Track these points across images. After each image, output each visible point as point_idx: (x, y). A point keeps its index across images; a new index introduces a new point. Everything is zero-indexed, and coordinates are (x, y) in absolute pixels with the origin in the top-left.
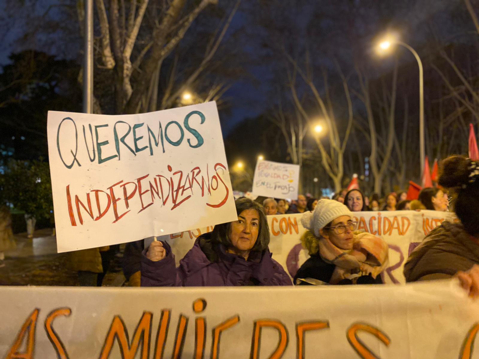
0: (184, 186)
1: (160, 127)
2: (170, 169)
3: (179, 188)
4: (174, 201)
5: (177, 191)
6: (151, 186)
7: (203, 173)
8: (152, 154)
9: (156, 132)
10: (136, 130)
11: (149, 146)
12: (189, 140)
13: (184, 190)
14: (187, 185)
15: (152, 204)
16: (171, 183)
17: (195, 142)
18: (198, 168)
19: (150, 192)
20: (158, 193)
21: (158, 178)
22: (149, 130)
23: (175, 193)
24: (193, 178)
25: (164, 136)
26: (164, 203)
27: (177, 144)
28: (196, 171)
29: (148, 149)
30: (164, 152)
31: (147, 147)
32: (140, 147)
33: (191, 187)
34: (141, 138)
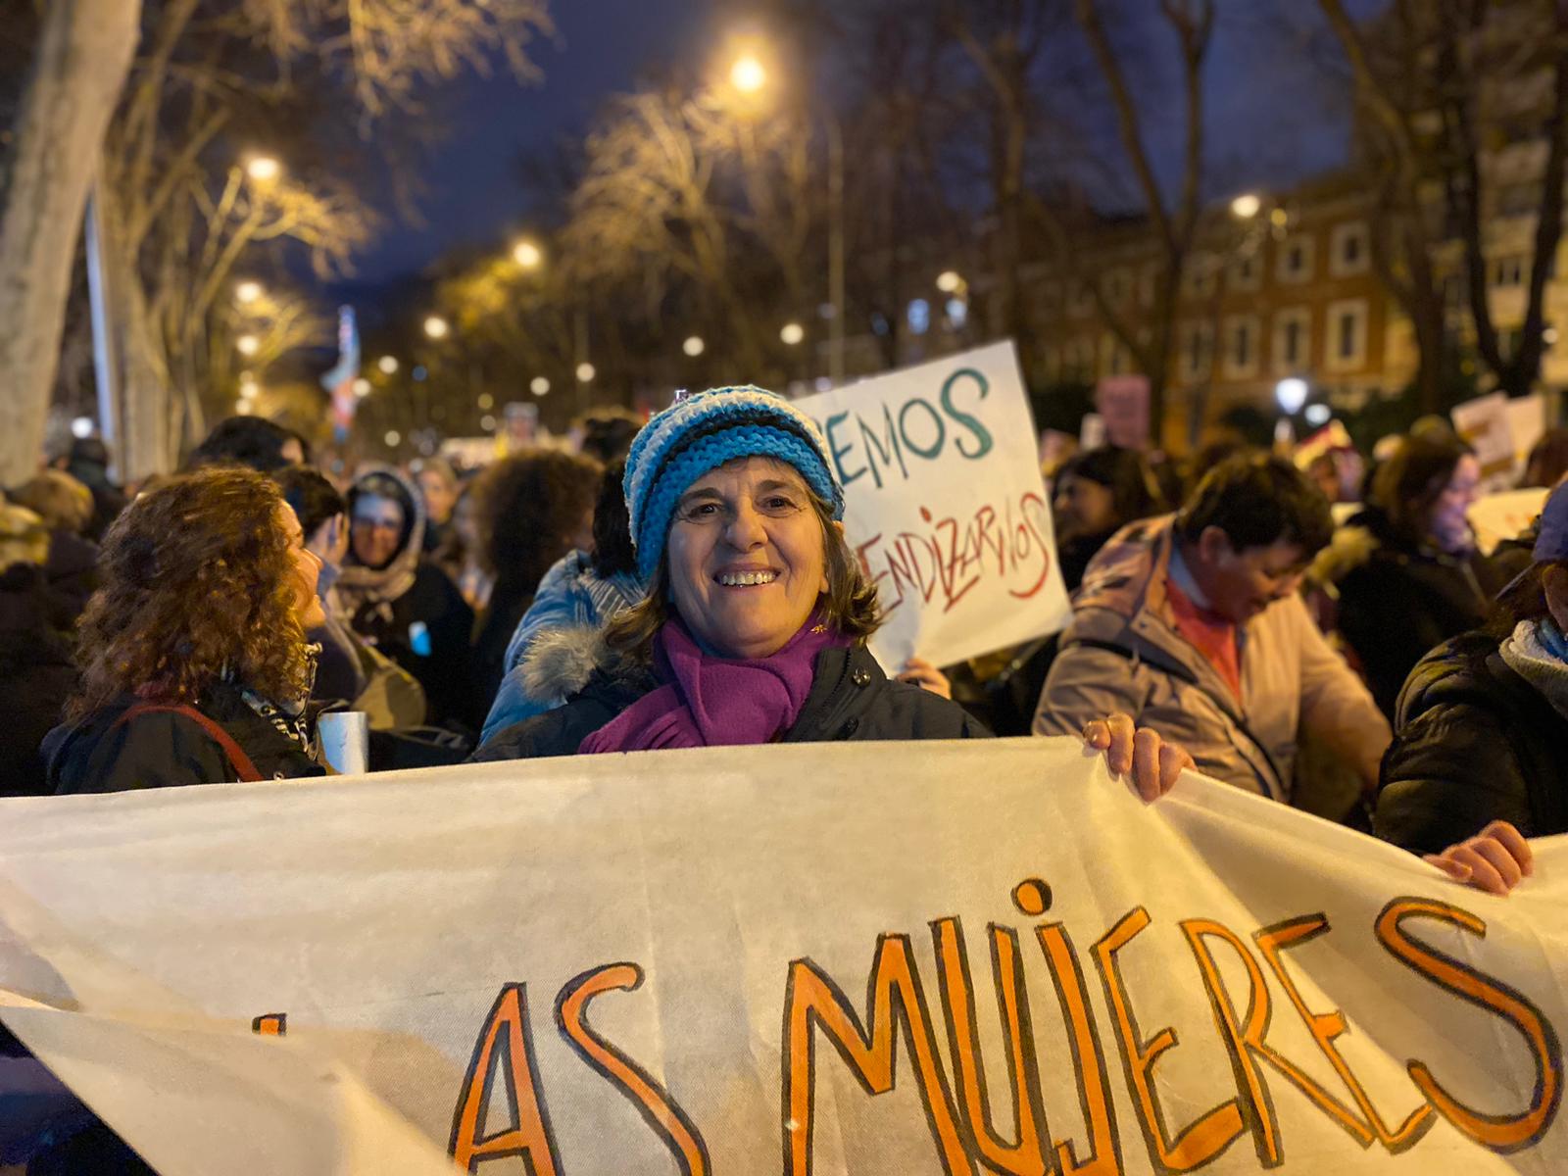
0: (963, 556)
1: (888, 416)
2: (926, 515)
3: (954, 560)
4: (948, 592)
5: (951, 567)
6: (892, 562)
7: (1000, 522)
8: (879, 484)
9: (881, 433)
10: (835, 430)
11: (867, 464)
12: (958, 442)
13: (965, 564)
14: (971, 553)
15: (899, 602)
16: (935, 551)
17: (972, 444)
18: (987, 508)
19: (890, 577)
20: (909, 577)
21: (902, 542)
22: (863, 427)
23: (947, 574)
24: (982, 533)
25: (900, 437)
26: (927, 598)
27: (933, 453)
28: (986, 516)
29: (868, 477)
30: (906, 475)
31: (863, 471)
32: (849, 471)
33: (978, 554)
34: (848, 449)
